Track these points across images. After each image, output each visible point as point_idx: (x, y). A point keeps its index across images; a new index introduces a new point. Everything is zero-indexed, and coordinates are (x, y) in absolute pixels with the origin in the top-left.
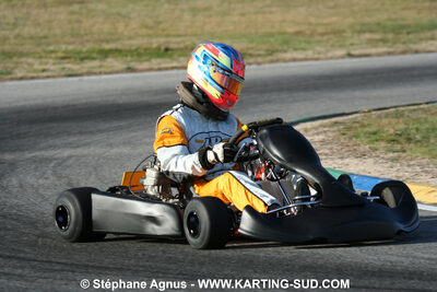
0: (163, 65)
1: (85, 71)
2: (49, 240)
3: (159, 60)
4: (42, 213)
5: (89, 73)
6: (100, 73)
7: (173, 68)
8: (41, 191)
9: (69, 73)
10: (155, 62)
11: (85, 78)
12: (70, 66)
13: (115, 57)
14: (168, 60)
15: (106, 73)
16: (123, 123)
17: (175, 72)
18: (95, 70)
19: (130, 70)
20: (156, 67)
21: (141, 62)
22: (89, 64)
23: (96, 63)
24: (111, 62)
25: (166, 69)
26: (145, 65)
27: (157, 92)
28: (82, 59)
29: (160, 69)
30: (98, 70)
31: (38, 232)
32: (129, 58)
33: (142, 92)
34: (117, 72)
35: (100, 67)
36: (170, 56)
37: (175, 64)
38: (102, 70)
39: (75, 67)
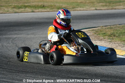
0: (42, 11)
1: (20, 11)
2: (11, 63)
3: (41, 9)
4: (9, 54)
5: (21, 12)
6: (24, 12)
7: (45, 12)
8: (8, 48)
9: (15, 12)
10: (40, 10)
11: (20, 14)
12: (16, 10)
13: (28, 8)
14: (44, 9)
15: (26, 12)
16: (31, 28)
17: (46, 13)
18: (23, 11)
19: (33, 12)
20: (40, 11)
21: (36, 9)
22: (21, 10)
23: (23, 9)
24: (27, 9)
25: (43, 12)
26: (37, 10)
27: (41, 19)
28: (19, 8)
29: (41, 12)
30: (23, 12)
31: (8, 60)
32: (32, 8)
33: (36, 19)
34: (29, 12)
35: (24, 10)
36: (45, 8)
37: (46, 10)
38: (25, 11)
39: (17, 10)
